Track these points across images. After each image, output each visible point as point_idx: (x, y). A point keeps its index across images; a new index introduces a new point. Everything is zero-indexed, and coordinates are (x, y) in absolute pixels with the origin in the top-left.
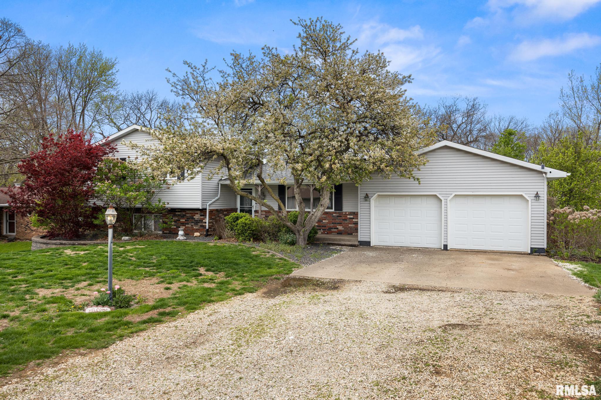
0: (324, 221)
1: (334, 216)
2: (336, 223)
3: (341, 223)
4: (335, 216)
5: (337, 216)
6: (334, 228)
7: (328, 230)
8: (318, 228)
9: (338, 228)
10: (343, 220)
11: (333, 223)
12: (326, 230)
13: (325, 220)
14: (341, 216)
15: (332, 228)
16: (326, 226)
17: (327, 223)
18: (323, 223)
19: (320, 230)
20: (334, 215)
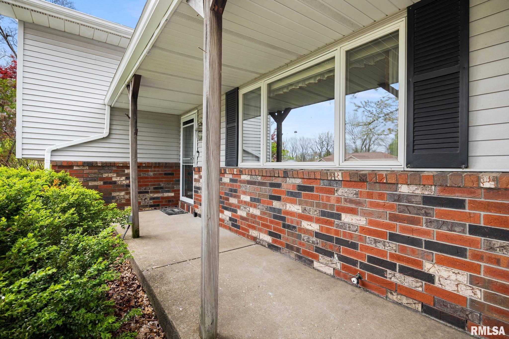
0: (346, 218)
1: (399, 198)
2: (416, 242)
3: (461, 252)
4: (408, 198)
5: (427, 200)
6: (403, 270)
7: (363, 266)
8: (320, 243)
9: (430, 278)
10: (474, 230)
11: (393, 237)
12: (354, 263)
13: (353, 211)
14: (460, 204)
15: (392, 267)
16: (354, 246)
17: (363, 229)
18: (344, 225)
19: (331, 255)
20: (404, 189)
